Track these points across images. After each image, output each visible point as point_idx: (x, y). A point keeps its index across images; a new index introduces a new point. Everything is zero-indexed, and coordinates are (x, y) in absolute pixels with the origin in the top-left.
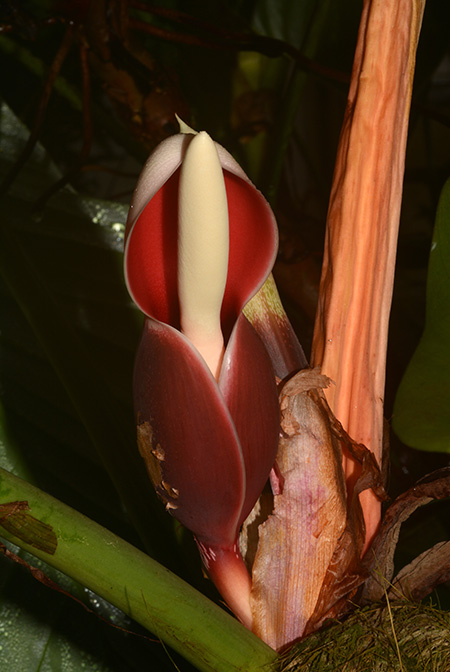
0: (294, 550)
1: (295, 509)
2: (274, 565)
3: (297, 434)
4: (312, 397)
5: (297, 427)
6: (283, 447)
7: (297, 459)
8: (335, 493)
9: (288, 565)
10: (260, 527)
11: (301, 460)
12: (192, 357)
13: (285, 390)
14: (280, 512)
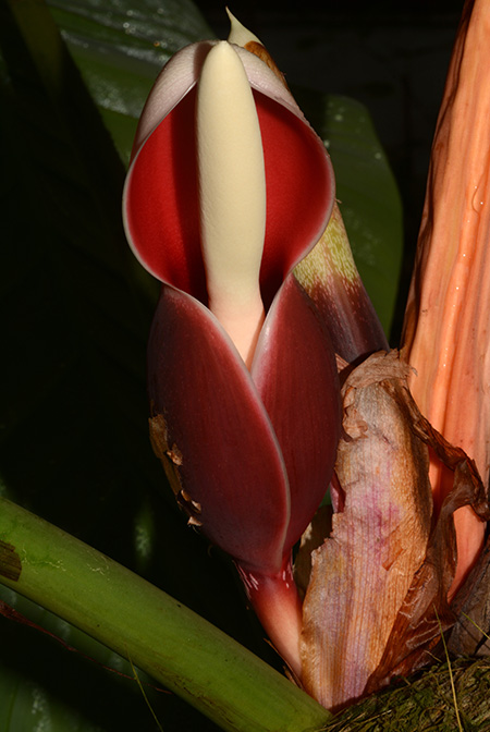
0: (357, 584)
1: (360, 531)
2: (332, 602)
3: (363, 436)
4: (387, 388)
5: (363, 427)
6: (344, 453)
7: (363, 468)
8: (412, 513)
9: (349, 602)
10: (313, 553)
11: (368, 469)
12: (216, 336)
13: (351, 380)
14: (339, 534)
